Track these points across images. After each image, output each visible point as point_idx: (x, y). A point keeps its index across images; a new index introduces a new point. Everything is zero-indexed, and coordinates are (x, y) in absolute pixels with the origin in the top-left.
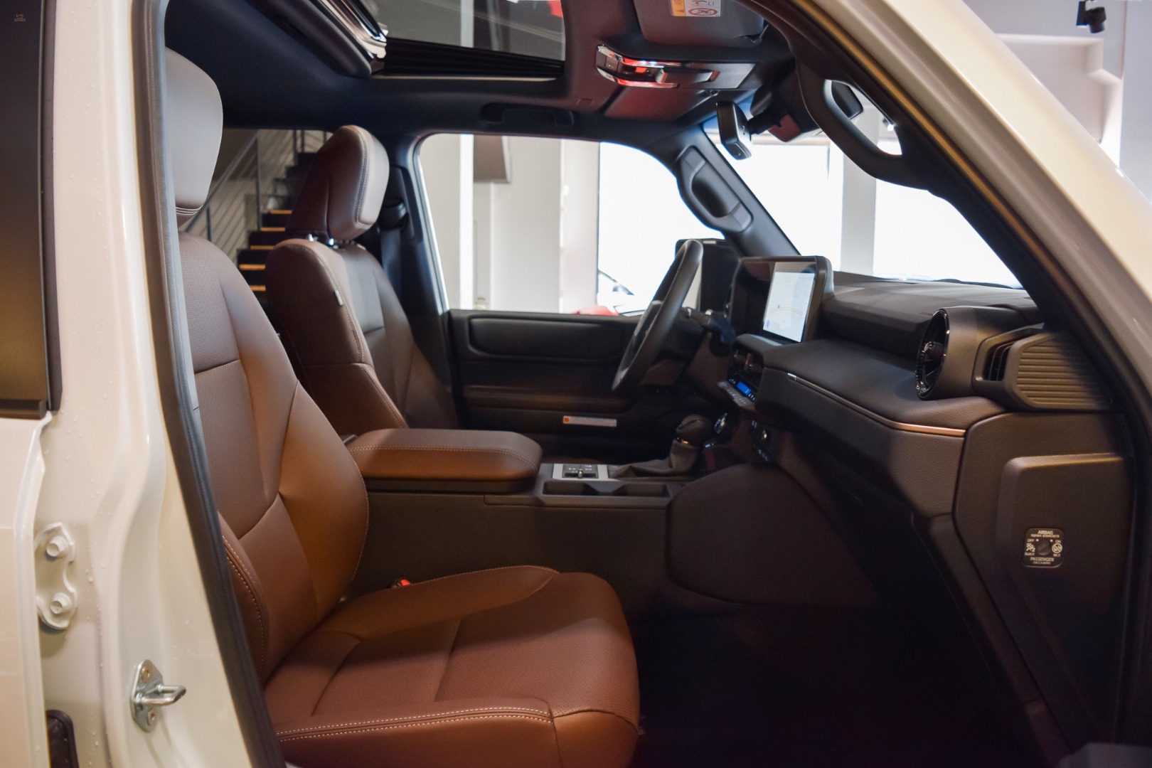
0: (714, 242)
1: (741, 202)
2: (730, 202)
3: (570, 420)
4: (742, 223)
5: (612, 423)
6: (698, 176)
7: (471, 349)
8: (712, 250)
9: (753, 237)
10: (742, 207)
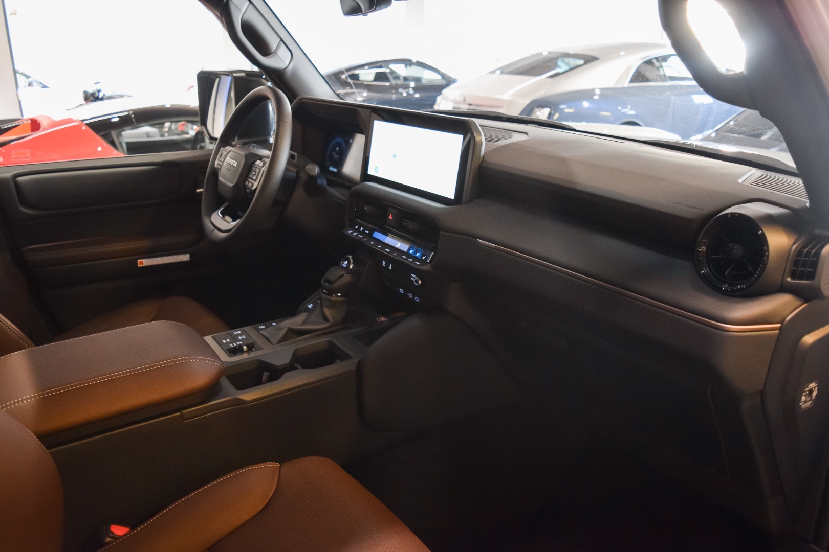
0: (243, 74)
1: (282, 40)
2: (272, 41)
3: (145, 262)
4: (280, 60)
5: (185, 257)
6: (245, 16)
7: (23, 209)
8: (242, 83)
9: (295, 73)
10: (283, 46)
